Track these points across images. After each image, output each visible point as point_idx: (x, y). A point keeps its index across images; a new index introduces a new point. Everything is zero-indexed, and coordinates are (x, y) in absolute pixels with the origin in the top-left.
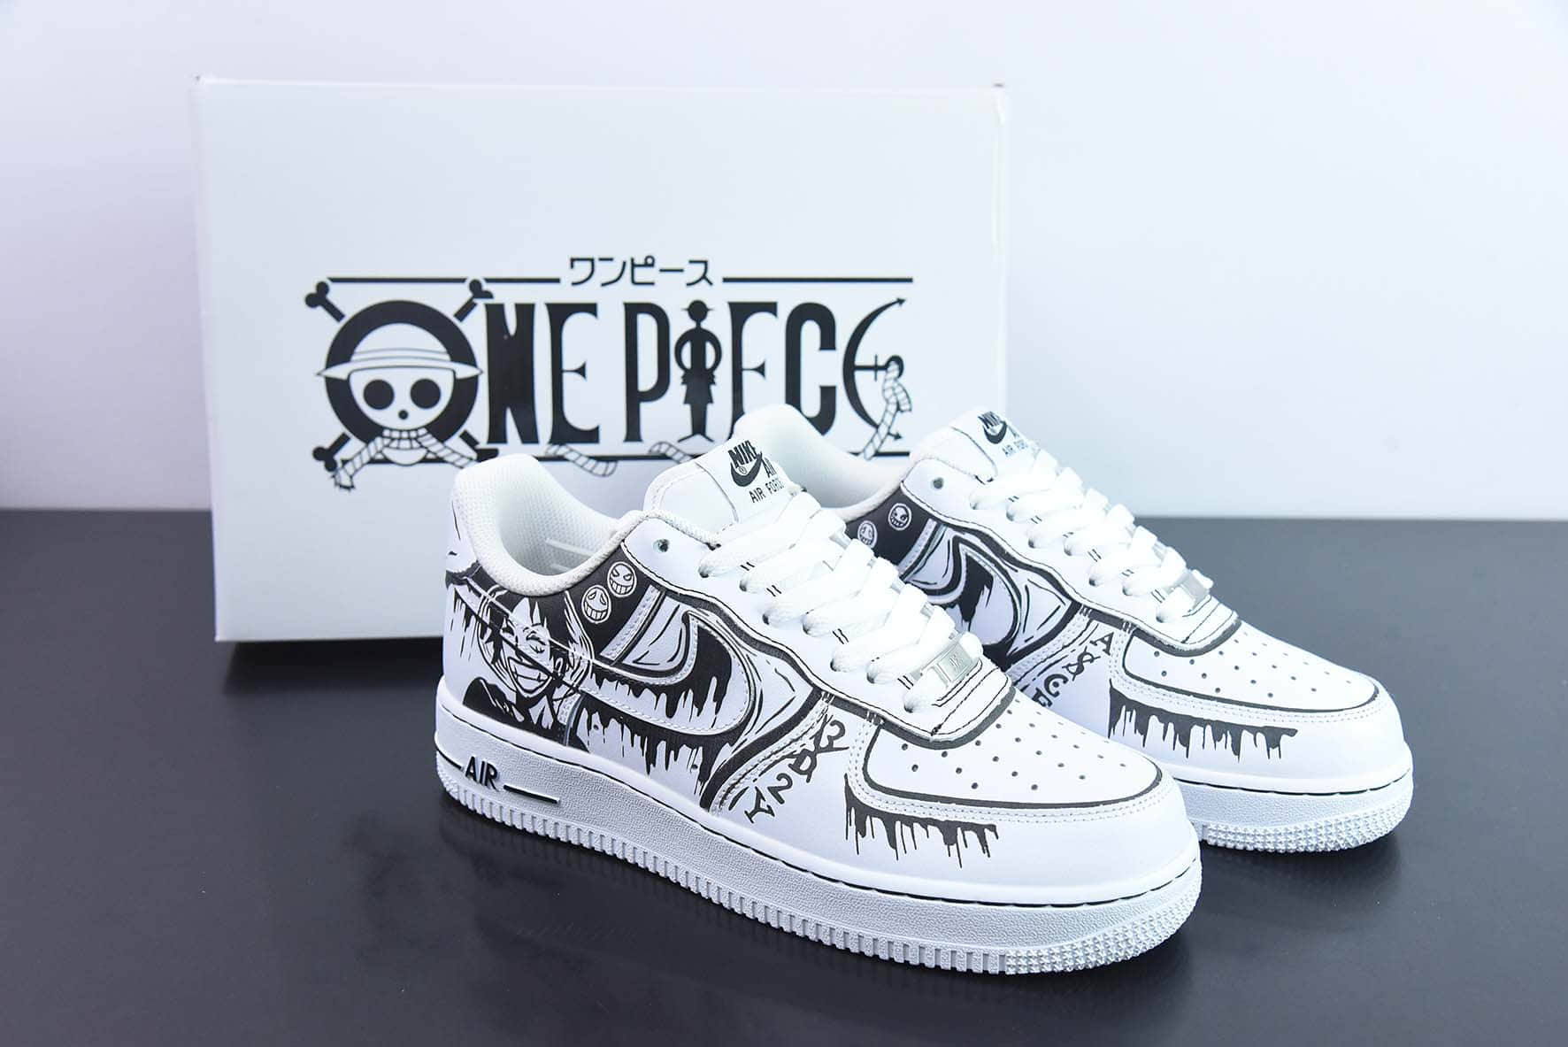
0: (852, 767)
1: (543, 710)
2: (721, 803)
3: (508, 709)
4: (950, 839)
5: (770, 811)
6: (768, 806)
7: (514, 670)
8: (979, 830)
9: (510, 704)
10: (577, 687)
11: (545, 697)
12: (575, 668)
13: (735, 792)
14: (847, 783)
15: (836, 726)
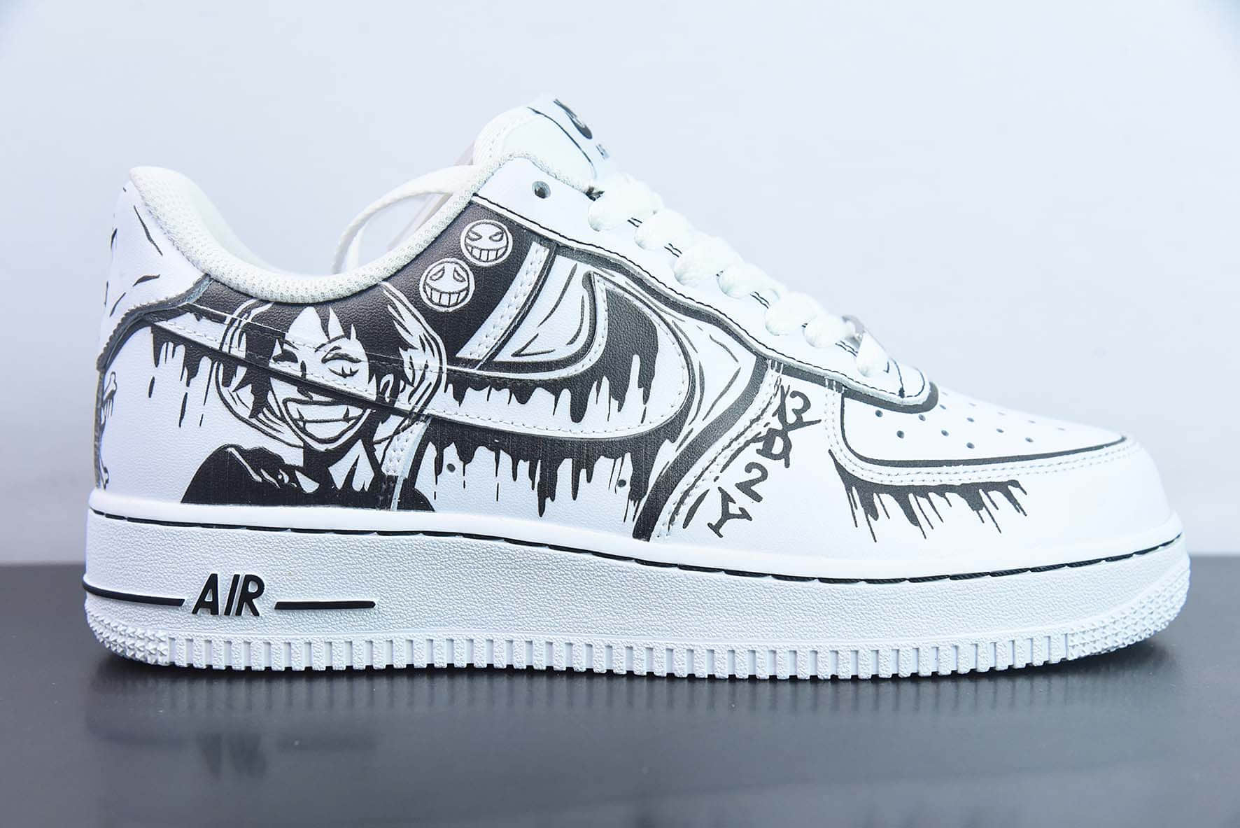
0: (833, 441)
1: (356, 463)
2: (672, 520)
3: (286, 479)
4: (977, 505)
5: (744, 515)
6: (741, 509)
7: (296, 416)
8: (1003, 487)
9: (291, 470)
10: (421, 410)
11: (360, 442)
12: (416, 385)
13: (690, 501)
14: (835, 460)
15: (798, 398)
